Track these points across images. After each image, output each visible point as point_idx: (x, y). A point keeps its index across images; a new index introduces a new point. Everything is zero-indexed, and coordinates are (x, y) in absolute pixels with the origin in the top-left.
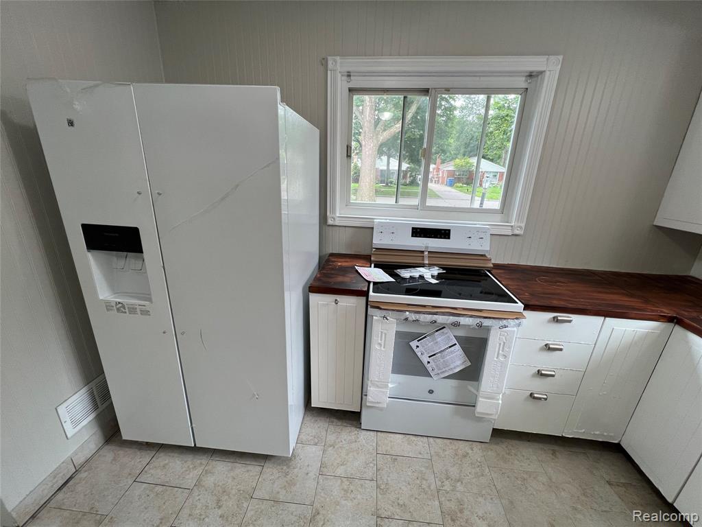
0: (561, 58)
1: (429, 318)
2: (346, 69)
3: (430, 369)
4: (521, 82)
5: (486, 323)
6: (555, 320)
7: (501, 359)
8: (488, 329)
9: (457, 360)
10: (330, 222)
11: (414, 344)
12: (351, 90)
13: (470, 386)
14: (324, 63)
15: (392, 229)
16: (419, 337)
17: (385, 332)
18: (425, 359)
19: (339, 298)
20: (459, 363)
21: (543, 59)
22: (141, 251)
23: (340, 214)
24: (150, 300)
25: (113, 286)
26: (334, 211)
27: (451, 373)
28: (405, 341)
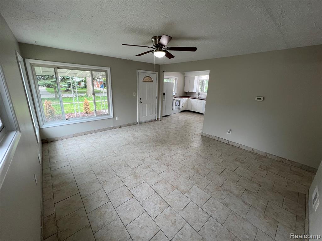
6: (183, 99)
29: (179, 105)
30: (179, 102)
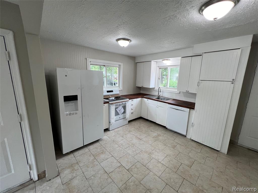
3: (119, 113)
4: (118, 66)
6: (132, 100)
7: (128, 108)
8: (126, 103)
9: (122, 110)
12: (90, 64)
13: (125, 114)
14: (86, 59)
17: (113, 108)
22: (77, 100)
27: (122, 113)
28: (116, 109)
29: (124, 112)
30: (124, 107)
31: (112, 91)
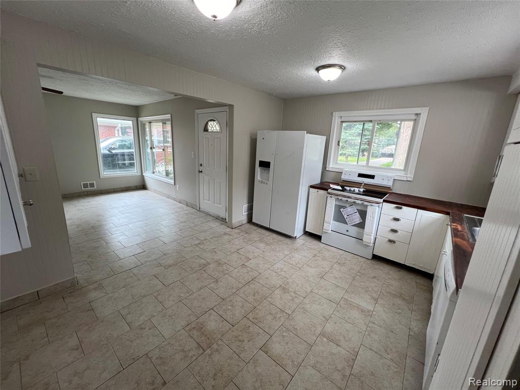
0: (428, 108)
1: (346, 199)
2: (339, 116)
3: (347, 221)
4: (414, 117)
5: (366, 203)
7: (372, 218)
8: (367, 206)
10: (327, 169)
11: (342, 210)
12: (342, 122)
13: (361, 230)
14: (332, 114)
15: (350, 173)
16: (344, 207)
17: (332, 203)
18: (345, 217)
19: (319, 190)
20: (358, 220)
21: (420, 108)
22: (269, 167)
23: (331, 166)
24: (268, 181)
25: (261, 177)
26: (329, 165)
27: (354, 224)
28: (339, 208)
29: (361, 225)
31: (372, 177)
